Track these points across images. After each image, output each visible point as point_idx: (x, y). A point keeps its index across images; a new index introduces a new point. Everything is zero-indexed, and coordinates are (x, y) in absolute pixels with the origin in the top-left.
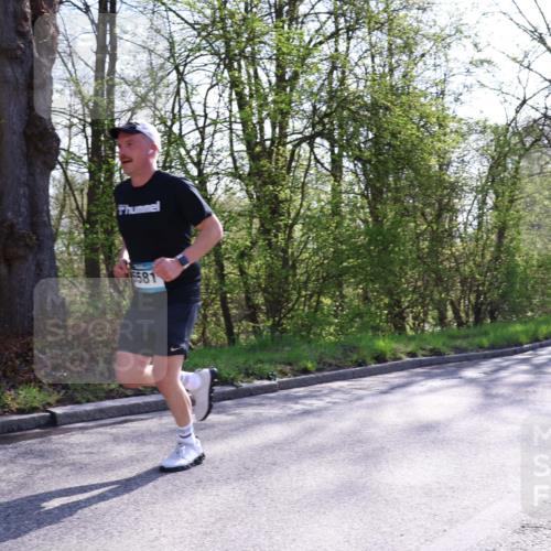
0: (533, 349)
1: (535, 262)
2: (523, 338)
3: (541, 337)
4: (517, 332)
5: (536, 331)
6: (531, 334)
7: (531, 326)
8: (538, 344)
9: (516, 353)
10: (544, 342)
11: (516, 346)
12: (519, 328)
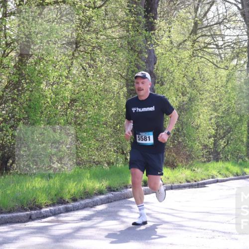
0: (54, 214)
1: (67, 94)
2: (43, 199)
3: (67, 197)
4: (34, 190)
5: (62, 188)
6: (53, 192)
7: (56, 182)
8: (61, 207)
9: (30, 218)
10: (70, 205)
11: (31, 209)
12: (38, 183)
